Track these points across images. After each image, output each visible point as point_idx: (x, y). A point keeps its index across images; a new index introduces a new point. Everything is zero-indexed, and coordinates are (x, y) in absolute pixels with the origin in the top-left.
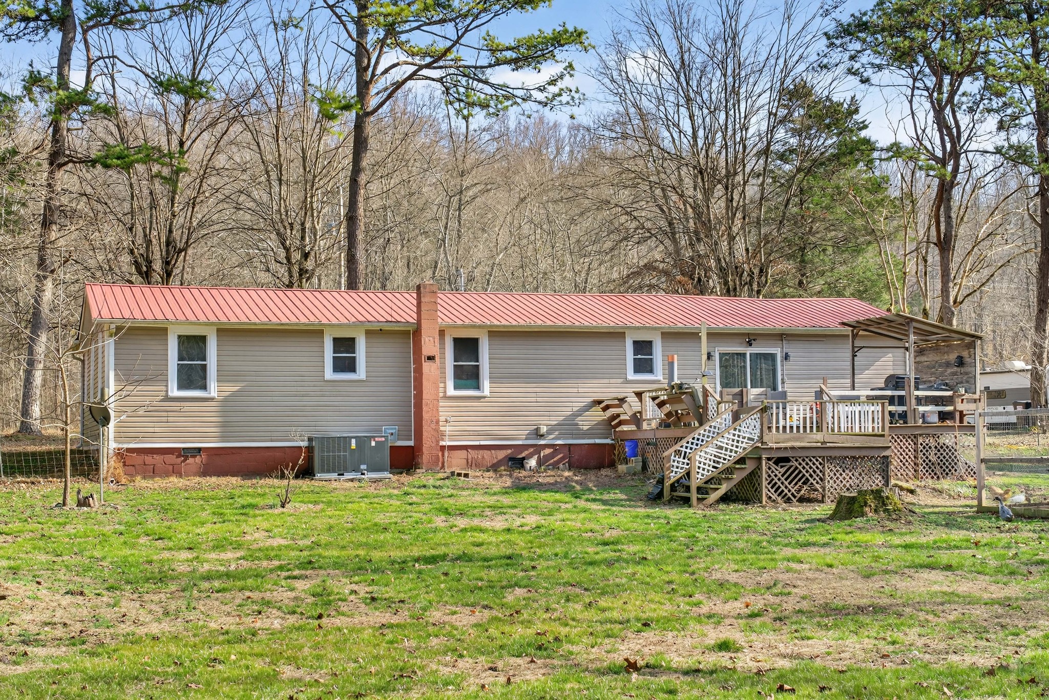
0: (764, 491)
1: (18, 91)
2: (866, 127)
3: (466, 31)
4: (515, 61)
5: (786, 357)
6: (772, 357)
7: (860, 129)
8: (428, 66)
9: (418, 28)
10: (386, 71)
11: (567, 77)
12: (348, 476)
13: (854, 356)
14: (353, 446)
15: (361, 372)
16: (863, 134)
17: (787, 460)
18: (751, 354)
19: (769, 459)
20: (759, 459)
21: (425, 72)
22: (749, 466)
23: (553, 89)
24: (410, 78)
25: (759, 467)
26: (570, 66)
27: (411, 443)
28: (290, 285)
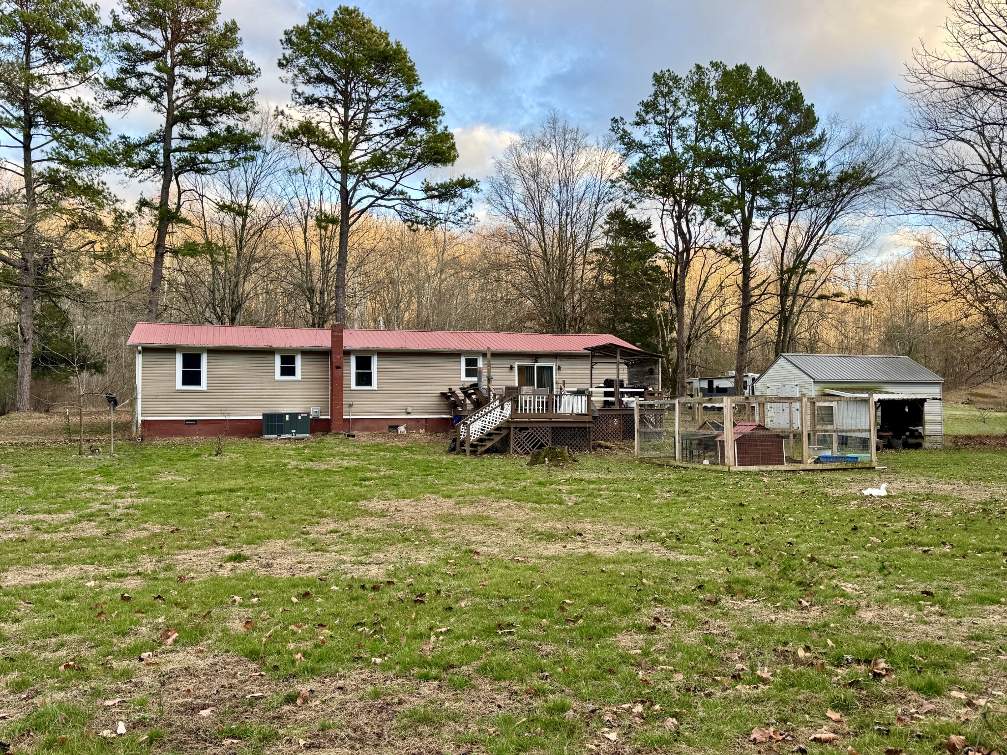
0: (512, 446)
1: (133, 210)
2: (654, 236)
3: (401, 178)
4: (439, 197)
5: (559, 368)
6: (551, 368)
7: (651, 237)
8: (382, 198)
9: (379, 176)
10: (359, 201)
11: (469, 208)
12: (284, 436)
13: (592, 368)
14: (287, 419)
15: (298, 375)
16: (653, 240)
17: (527, 429)
18: (538, 367)
19: (516, 428)
20: (509, 428)
21: (380, 202)
22: (504, 433)
23: (461, 214)
24: (370, 206)
25: (509, 434)
26: (471, 201)
27: (329, 417)
28: (313, 326)
